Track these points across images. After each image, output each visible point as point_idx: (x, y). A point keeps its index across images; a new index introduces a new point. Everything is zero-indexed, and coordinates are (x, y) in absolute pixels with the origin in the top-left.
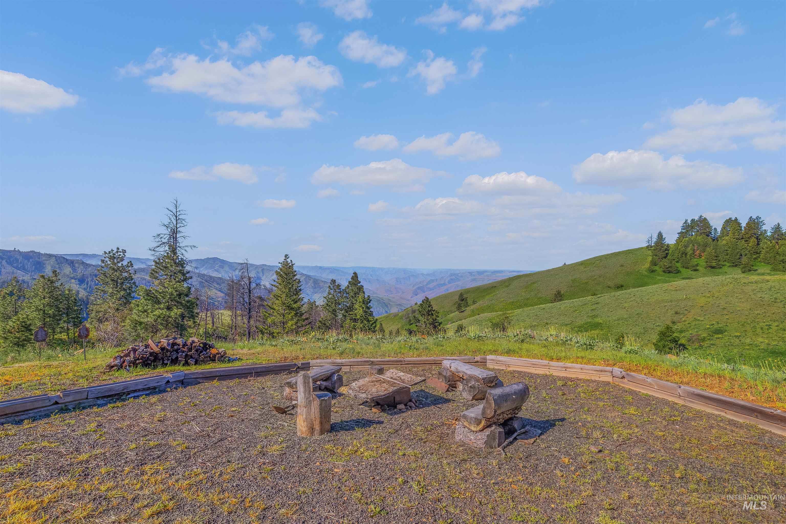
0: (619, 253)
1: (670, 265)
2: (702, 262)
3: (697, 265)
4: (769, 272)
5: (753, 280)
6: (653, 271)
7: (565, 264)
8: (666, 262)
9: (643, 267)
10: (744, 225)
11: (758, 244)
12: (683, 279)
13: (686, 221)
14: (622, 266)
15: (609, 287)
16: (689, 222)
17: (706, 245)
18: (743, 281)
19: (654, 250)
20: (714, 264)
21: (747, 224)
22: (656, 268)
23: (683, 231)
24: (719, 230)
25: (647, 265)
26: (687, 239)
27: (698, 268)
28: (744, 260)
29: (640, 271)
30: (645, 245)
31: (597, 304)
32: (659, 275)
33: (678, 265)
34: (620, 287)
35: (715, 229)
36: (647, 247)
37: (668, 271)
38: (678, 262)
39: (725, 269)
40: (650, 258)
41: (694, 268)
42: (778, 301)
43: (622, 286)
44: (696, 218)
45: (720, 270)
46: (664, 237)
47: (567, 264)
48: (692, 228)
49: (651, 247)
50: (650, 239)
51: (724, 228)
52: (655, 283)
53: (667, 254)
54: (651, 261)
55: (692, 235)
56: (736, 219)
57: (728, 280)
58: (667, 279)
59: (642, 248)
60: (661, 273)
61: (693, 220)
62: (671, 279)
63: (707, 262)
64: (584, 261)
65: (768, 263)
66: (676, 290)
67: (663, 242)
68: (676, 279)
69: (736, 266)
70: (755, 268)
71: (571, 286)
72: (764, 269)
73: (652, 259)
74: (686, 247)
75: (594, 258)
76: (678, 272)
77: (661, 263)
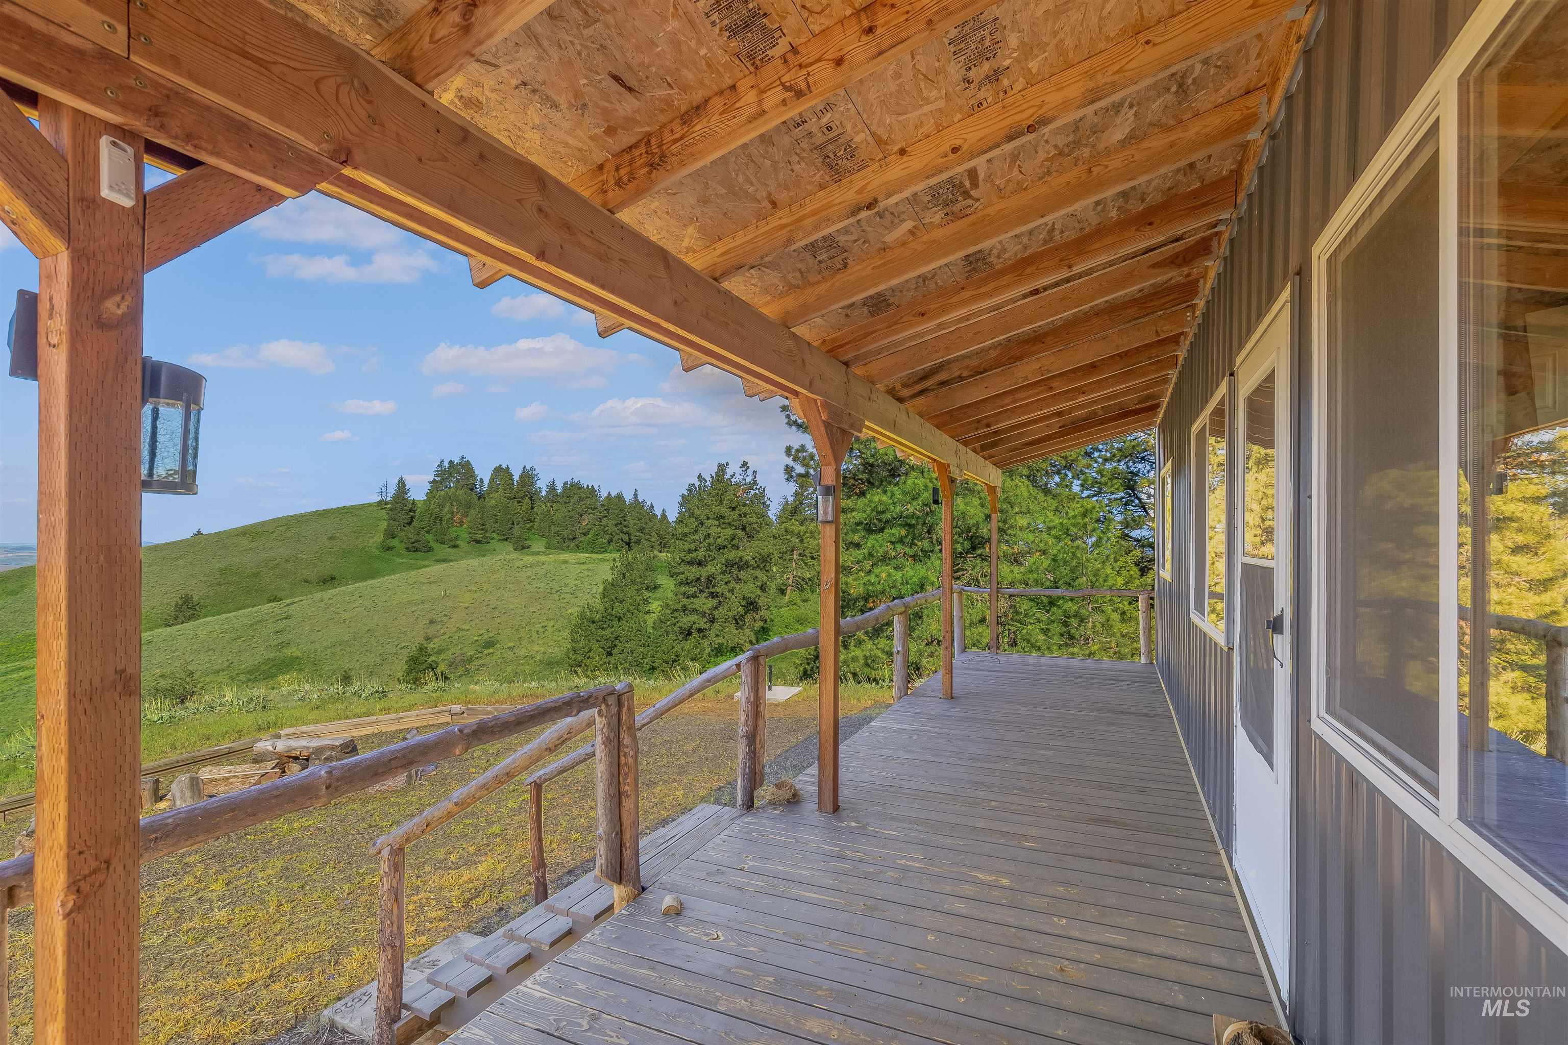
0: (327, 512)
1: (417, 537)
2: (463, 533)
3: (457, 538)
4: (544, 550)
5: (528, 563)
6: (389, 549)
7: (199, 532)
8: (410, 533)
9: (371, 541)
10: (516, 478)
11: (532, 508)
12: (438, 561)
13: (442, 462)
14: (332, 538)
15: (306, 581)
16: (446, 464)
17: (469, 506)
18: (517, 564)
19: (391, 509)
20: (479, 537)
21: (521, 477)
22: (395, 542)
23: (437, 479)
24: (486, 482)
25: (379, 538)
26: (443, 493)
27: (458, 542)
28: (517, 531)
29: (367, 549)
30: (376, 498)
31: (286, 618)
32: (399, 555)
33: (430, 537)
34: (329, 581)
35: (481, 479)
36: (379, 503)
37: (417, 548)
38: (428, 532)
39: (494, 544)
40: (384, 525)
41: (452, 543)
42: (554, 591)
43: (333, 578)
44: (457, 460)
45: (487, 547)
46: (407, 488)
47: (204, 532)
48: (451, 475)
49: (386, 503)
50: (384, 489)
51: (492, 480)
52: (393, 572)
53: (412, 518)
54: (386, 530)
55: (450, 487)
56: (508, 468)
57: (499, 563)
58: (412, 562)
59: (369, 505)
60: (404, 552)
61: (451, 462)
62: (420, 563)
63: (470, 533)
64: (251, 526)
65: (542, 536)
66: (430, 583)
67: (406, 496)
68: (427, 563)
69: (506, 540)
70: (528, 543)
71: (219, 584)
72: (538, 545)
73: (388, 526)
74: (441, 506)
75: (274, 520)
76: (430, 549)
77: (403, 534)
